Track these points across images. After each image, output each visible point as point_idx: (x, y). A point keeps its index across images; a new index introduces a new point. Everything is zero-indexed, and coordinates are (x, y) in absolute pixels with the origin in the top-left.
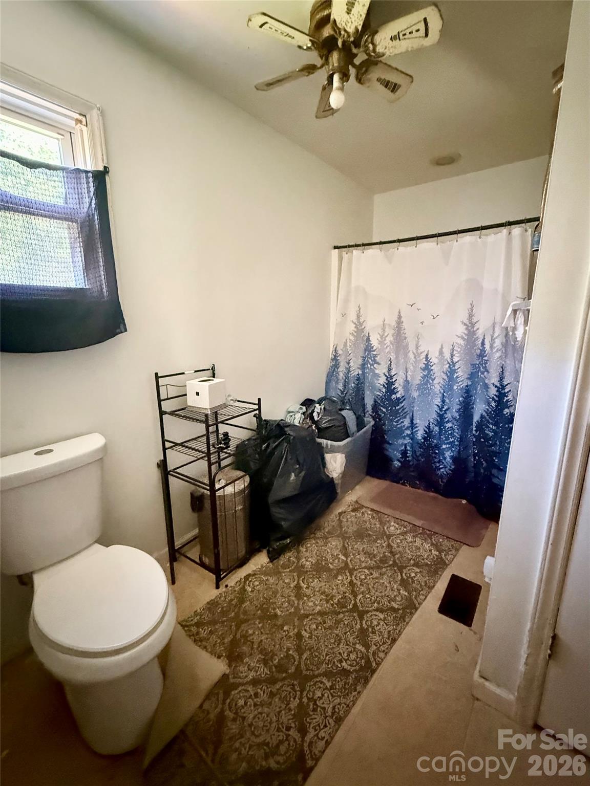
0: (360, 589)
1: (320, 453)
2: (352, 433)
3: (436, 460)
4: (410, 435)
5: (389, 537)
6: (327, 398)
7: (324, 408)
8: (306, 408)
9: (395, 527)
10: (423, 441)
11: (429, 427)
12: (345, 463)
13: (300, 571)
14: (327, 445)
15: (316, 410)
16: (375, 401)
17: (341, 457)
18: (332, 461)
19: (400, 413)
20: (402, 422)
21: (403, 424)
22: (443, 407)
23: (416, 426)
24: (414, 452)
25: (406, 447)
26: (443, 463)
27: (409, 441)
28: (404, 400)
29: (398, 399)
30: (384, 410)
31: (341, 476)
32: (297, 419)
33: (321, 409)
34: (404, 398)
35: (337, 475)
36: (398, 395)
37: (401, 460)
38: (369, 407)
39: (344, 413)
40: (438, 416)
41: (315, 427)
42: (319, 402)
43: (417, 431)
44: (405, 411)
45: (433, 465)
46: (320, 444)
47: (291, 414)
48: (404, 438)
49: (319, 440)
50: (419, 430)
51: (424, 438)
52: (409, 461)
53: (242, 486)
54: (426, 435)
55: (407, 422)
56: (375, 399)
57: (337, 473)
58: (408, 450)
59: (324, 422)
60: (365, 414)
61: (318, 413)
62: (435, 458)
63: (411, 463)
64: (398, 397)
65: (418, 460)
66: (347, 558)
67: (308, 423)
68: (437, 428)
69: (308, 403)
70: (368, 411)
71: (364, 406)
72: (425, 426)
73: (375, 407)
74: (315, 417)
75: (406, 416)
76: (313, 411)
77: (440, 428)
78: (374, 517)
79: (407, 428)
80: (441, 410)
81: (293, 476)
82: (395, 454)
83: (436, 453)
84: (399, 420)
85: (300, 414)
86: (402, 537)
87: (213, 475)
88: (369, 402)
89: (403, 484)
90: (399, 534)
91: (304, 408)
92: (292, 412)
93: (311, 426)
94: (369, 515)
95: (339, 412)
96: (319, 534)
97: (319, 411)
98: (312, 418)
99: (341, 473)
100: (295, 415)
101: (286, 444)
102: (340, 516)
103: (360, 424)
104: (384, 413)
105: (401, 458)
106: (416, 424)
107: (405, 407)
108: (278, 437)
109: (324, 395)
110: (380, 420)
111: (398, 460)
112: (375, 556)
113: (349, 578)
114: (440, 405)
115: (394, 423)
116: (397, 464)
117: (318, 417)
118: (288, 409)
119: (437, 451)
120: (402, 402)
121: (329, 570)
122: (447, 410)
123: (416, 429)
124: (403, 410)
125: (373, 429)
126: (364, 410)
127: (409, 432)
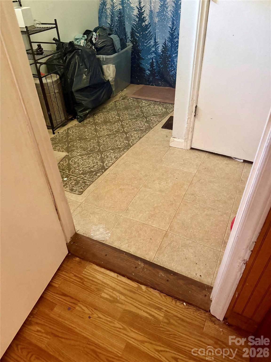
0: (126, 126)
1: (99, 64)
2: (118, 49)
3: (170, 66)
4: (154, 51)
5: (141, 107)
6: (100, 27)
7: (99, 35)
8: (87, 36)
9: (145, 103)
10: (162, 53)
11: (165, 43)
12: (115, 71)
13: (96, 124)
14: (103, 58)
15: (93, 36)
16: (132, 29)
17: (113, 66)
18: (108, 70)
19: (148, 36)
20: (150, 43)
21: (150, 44)
22: (173, 28)
23: (158, 43)
24: (157, 62)
25: (152, 60)
26: (173, 67)
27: (154, 55)
28: (150, 26)
29: (146, 26)
30: (138, 35)
31: (114, 79)
32: (82, 43)
33: (97, 35)
34: (150, 25)
35: (112, 79)
36: (147, 23)
37: (150, 69)
38: (129, 35)
39: (112, 36)
40: (170, 35)
41: (94, 48)
42: (95, 31)
43: (158, 47)
44: (151, 34)
45: (168, 69)
46: (98, 59)
47: (77, 41)
48: (151, 53)
49: (98, 56)
50: (159, 46)
51: (163, 51)
52: (155, 69)
53: (56, 79)
54: (164, 50)
55: (152, 43)
56: (132, 28)
57: (111, 78)
58: (154, 62)
59: (99, 44)
60: (126, 40)
61: (95, 38)
62: (169, 64)
63: (156, 71)
64: (146, 24)
65: (159, 67)
66: (119, 117)
67: (89, 45)
68: (170, 44)
69: (88, 33)
70: (128, 38)
71: (125, 34)
72: (163, 43)
73: (133, 34)
74: (93, 41)
75: (151, 38)
76: (92, 37)
77: (171, 43)
78: (134, 100)
79: (153, 47)
80: (172, 31)
81: (85, 76)
82: (146, 66)
83: (169, 61)
84: (148, 41)
85: (83, 40)
86: (148, 107)
87: (38, 67)
88: (128, 30)
89: (152, 85)
90: (147, 106)
91: (86, 36)
92: (78, 39)
93: (91, 47)
94: (132, 99)
95: (109, 36)
96: (104, 110)
97: (96, 37)
98: (91, 41)
99: (113, 78)
100: (80, 41)
101: (77, 56)
102: (115, 103)
103: (123, 46)
104: (138, 37)
105: (150, 68)
106: (157, 42)
107: (151, 31)
108: (71, 52)
109: (98, 26)
110: (136, 43)
111: (148, 70)
112: (134, 115)
113: (121, 123)
114: (171, 27)
115: (145, 44)
116: (148, 72)
117: (96, 40)
118: (75, 37)
119: (170, 60)
120: (149, 28)
121: (111, 122)
122: (175, 29)
123: (158, 46)
124: (150, 34)
125: (132, 50)
126: (126, 37)
127: (153, 49)
